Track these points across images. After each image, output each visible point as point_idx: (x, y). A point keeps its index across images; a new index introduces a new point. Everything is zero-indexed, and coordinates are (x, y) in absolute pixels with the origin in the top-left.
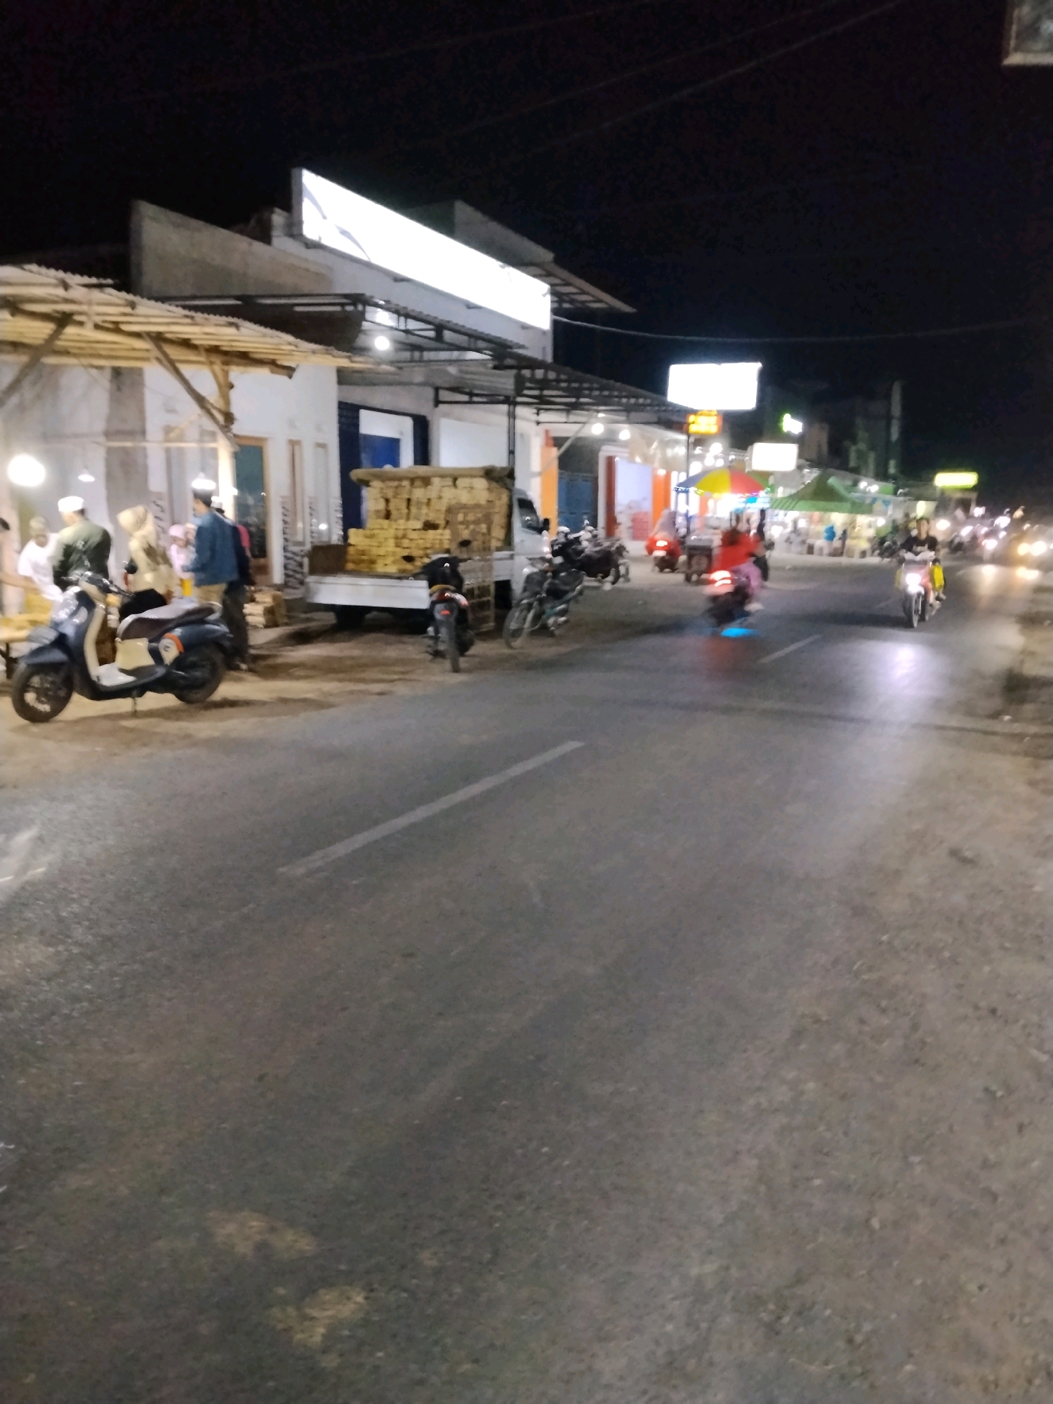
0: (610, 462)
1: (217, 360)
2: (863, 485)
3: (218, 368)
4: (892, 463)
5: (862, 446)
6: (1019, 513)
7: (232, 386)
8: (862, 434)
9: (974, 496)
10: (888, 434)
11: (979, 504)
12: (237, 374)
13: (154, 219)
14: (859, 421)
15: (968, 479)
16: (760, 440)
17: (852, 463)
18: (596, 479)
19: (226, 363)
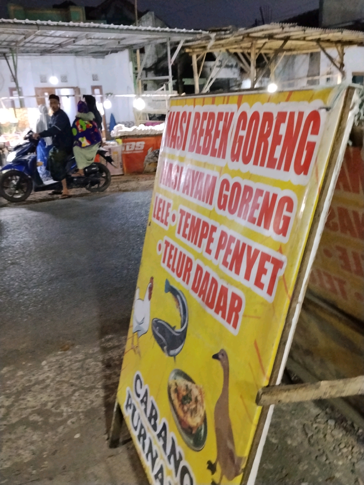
1: (340, 45)
3: (339, 48)
7: (344, 54)
19: (343, 46)
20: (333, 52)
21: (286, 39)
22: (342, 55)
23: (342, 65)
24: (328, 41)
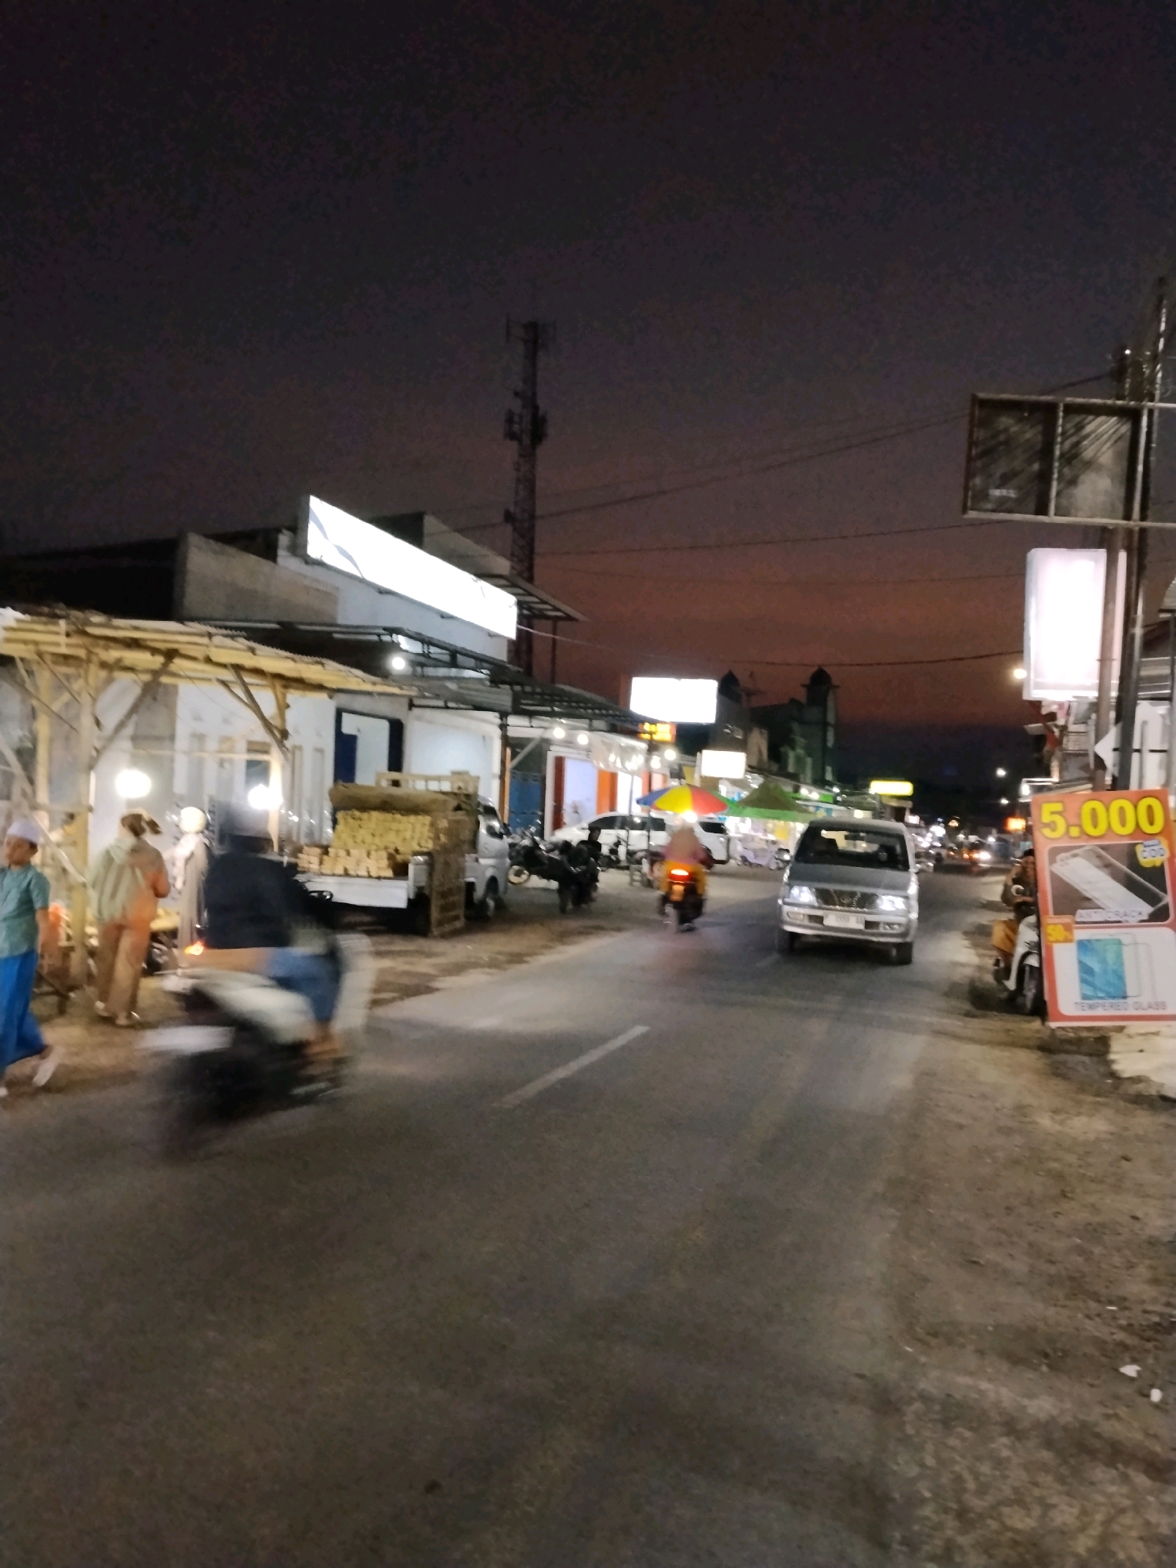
0: (560, 763)
1: (278, 684)
2: (804, 791)
3: (279, 689)
4: (829, 769)
5: (800, 751)
6: (954, 824)
7: (288, 706)
8: (800, 741)
9: (909, 804)
10: (824, 740)
11: (913, 812)
12: (294, 696)
13: (199, 548)
14: (795, 726)
15: (905, 788)
16: (706, 749)
17: (791, 769)
18: (544, 779)
19: (286, 687)
20: (266, 698)
21: (171, 654)
22: (283, 707)
23: (285, 734)
24: (258, 672)
